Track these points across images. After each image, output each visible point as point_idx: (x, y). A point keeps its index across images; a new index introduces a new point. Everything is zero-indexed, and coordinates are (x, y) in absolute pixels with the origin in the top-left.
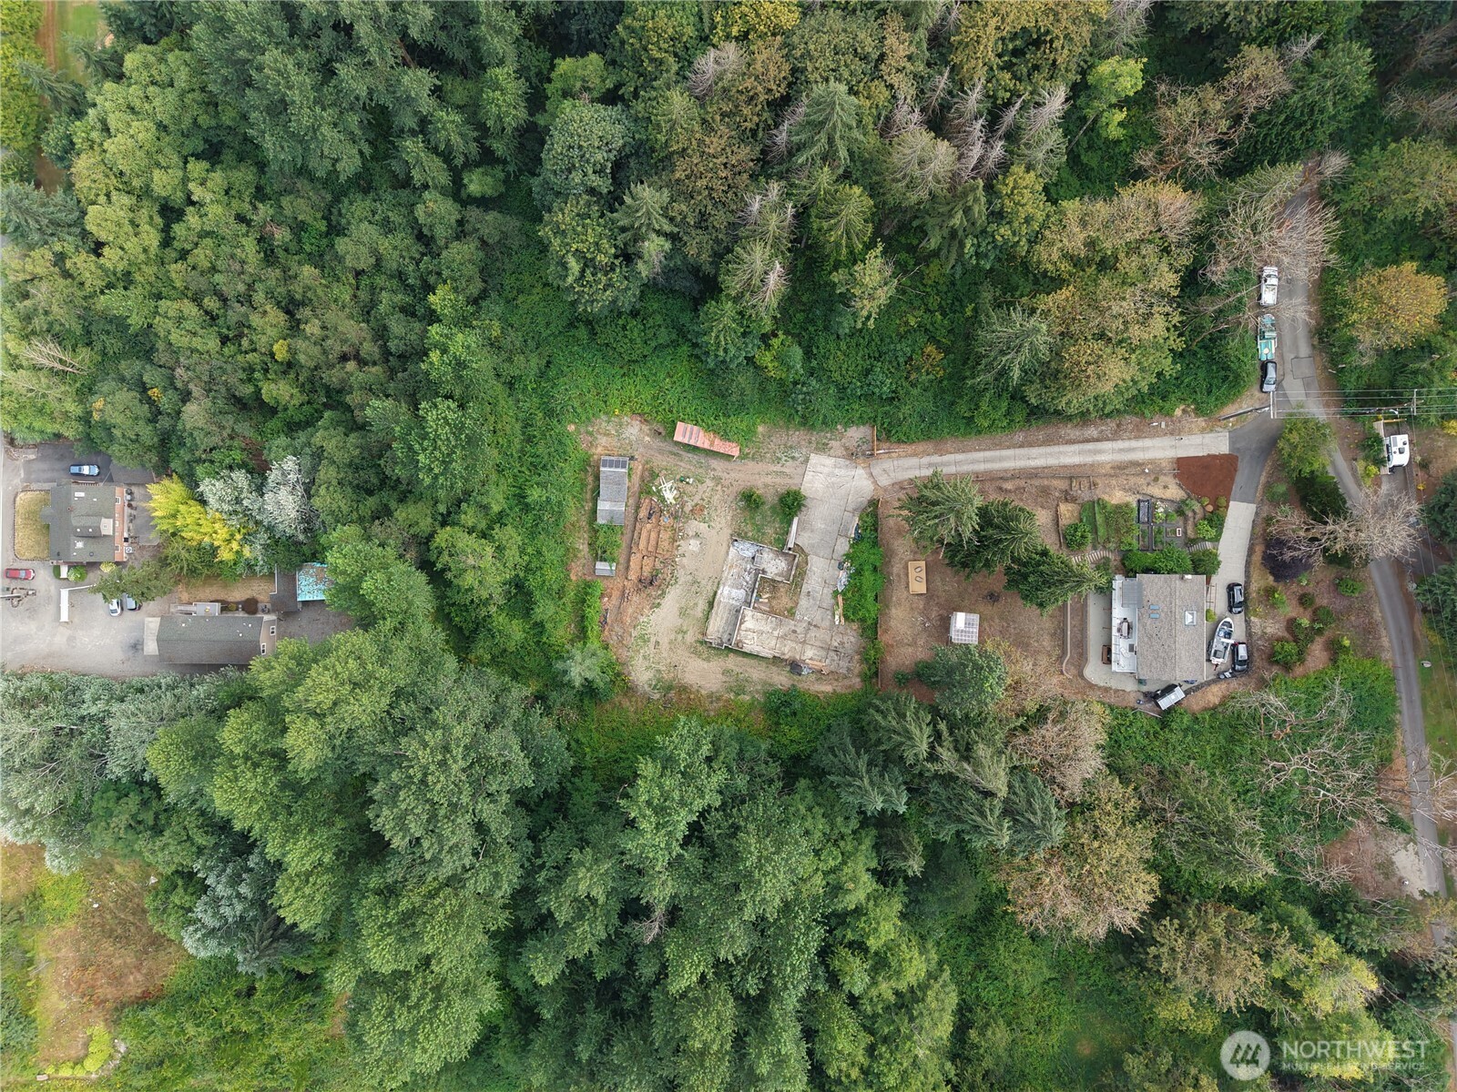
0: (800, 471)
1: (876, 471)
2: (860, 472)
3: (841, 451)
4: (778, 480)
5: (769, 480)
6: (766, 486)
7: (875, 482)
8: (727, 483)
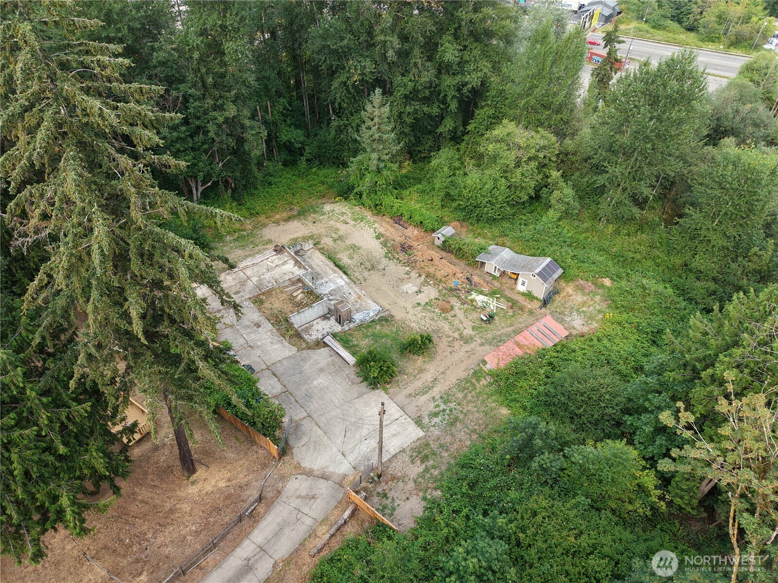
0: (412, 408)
1: (323, 488)
2: (343, 467)
3: (396, 468)
4: (418, 384)
5: (428, 377)
6: (421, 371)
7: (309, 473)
8: (457, 345)
